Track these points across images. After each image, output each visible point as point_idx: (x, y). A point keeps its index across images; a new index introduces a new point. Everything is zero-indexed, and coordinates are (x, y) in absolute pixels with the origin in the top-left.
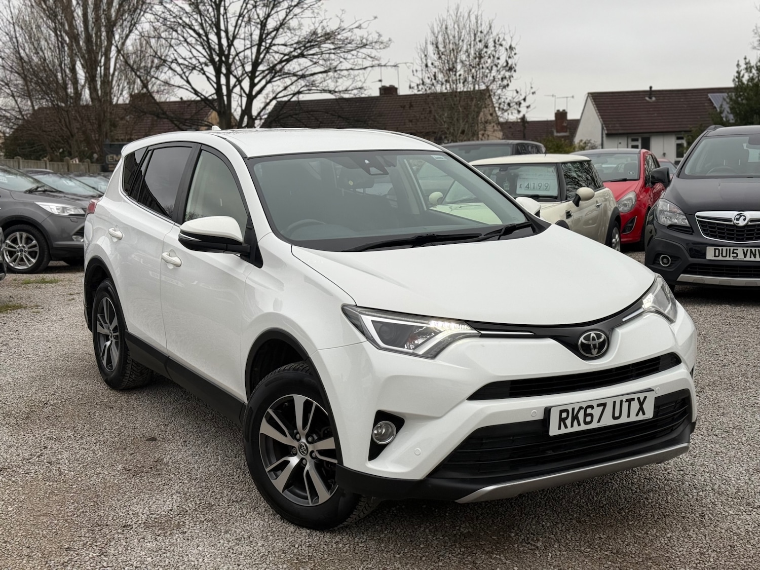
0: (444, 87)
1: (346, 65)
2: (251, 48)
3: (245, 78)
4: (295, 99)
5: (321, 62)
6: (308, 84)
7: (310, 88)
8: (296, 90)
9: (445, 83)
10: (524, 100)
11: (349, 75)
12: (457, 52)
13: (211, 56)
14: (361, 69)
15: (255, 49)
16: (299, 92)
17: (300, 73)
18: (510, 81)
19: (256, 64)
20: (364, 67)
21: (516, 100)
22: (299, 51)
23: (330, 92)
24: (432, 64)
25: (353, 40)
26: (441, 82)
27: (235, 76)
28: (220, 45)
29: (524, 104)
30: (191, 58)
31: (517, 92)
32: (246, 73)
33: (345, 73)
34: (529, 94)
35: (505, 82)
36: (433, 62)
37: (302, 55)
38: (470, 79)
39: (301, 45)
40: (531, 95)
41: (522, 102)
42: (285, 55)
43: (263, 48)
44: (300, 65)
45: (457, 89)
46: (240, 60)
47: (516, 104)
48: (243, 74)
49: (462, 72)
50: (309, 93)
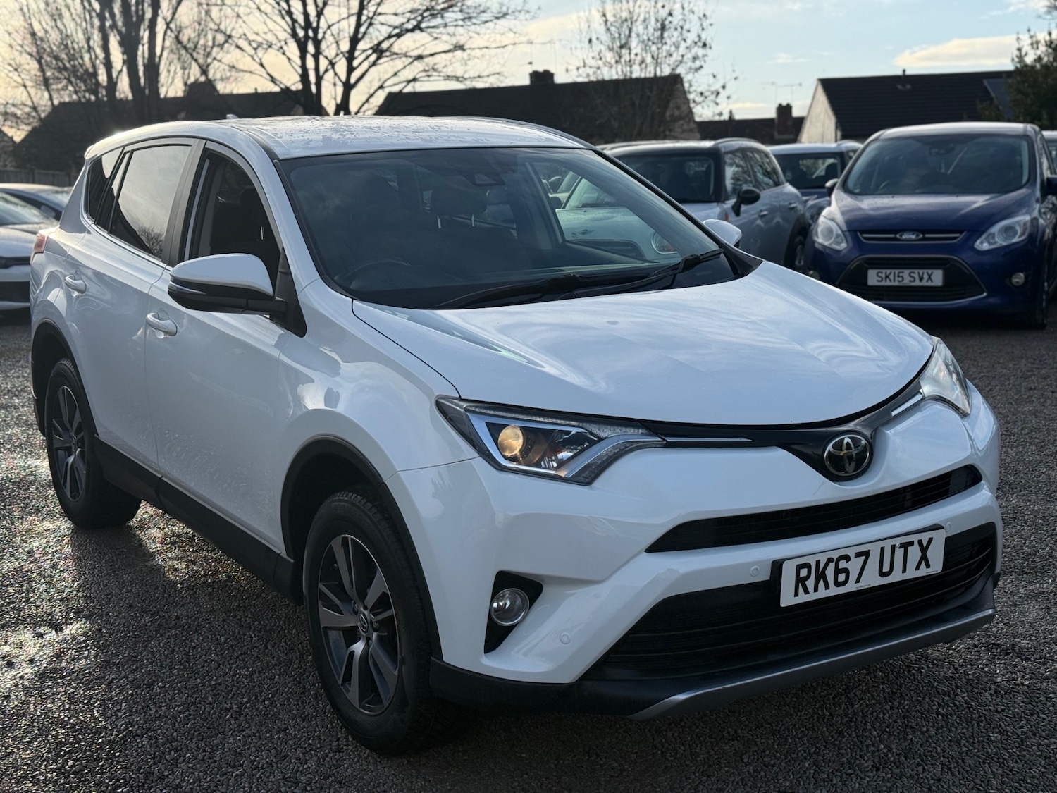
0: (614, 71)
1: (478, 42)
2: (348, 17)
3: (340, 59)
4: (409, 89)
5: (445, 38)
6: (427, 68)
7: (429, 73)
8: (411, 77)
9: (615, 65)
10: (724, 87)
11: (483, 56)
12: (632, 23)
13: (293, 29)
14: (499, 47)
15: (353, 20)
16: (414, 80)
17: (416, 53)
18: (705, 61)
19: (355, 40)
20: (503, 44)
21: (713, 89)
22: (414, 23)
23: (457, 79)
24: (598, 39)
25: (488, 8)
26: (610, 63)
27: (326, 58)
28: (306, 15)
29: (723, 94)
30: (265, 33)
31: (714, 76)
32: (342, 53)
33: (478, 53)
34: (730, 79)
35: (698, 64)
36: (599, 36)
37: (417, 27)
38: (649, 60)
39: (416, 15)
40: (733, 80)
41: (721, 90)
42: (395, 28)
43: (364, 18)
44: (415, 41)
45: (631, 73)
46: (333, 35)
47: (712, 93)
48: (337, 55)
49: (638, 50)
50: (428, 81)
